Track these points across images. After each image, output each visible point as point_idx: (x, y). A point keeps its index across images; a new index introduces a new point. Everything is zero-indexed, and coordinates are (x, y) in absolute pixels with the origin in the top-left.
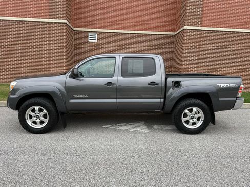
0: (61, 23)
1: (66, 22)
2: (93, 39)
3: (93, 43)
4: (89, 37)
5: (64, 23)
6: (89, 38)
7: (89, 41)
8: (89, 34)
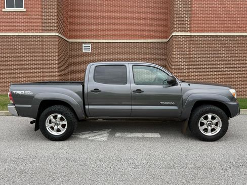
0: (53, 36)
1: (57, 34)
2: (87, 49)
3: (87, 53)
4: (83, 47)
5: (56, 36)
6: (83, 49)
8: (83, 45)
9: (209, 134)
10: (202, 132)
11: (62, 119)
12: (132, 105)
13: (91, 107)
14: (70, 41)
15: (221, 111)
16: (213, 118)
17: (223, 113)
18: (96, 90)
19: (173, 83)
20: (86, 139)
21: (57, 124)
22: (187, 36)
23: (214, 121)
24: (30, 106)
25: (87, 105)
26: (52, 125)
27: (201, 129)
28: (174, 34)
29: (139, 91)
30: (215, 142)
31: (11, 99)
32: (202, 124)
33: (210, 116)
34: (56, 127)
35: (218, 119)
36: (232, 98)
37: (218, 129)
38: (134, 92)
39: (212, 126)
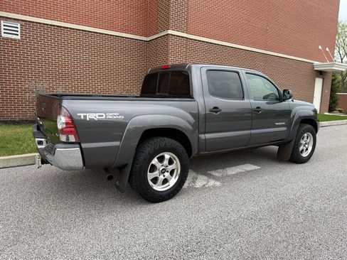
2: (10, 32)
3: (11, 39)
4: (3, 27)
6: (3, 31)
7: (3, 35)
8: (2, 23)
9: (305, 155)
13: (208, 136)
18: (216, 109)
21: (163, 171)
22: (183, 38)
24: (117, 143)
26: (156, 174)
28: (170, 32)
29: (258, 109)
33: (306, 135)
38: (254, 110)
39: (306, 146)
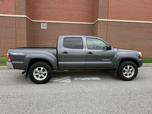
0: (23, 17)
2: (44, 27)
3: (44, 29)
5: (25, 17)
6: (42, 26)
7: (42, 28)
8: (42, 24)
9: (128, 77)
10: (125, 76)
11: (44, 70)
12: (86, 61)
13: (62, 63)
14: (33, 21)
15: (135, 64)
16: (130, 68)
17: (136, 65)
18: (65, 52)
19: (109, 48)
20: (57, 82)
21: (40, 74)
22: (106, 21)
23: (131, 70)
24: (23, 62)
25: (59, 61)
26: (38, 74)
27: (124, 74)
29: (90, 53)
30: (131, 81)
31: (9, 58)
32: (124, 71)
33: (128, 67)
34: (40, 75)
35: (133, 69)
36: (140, 57)
37: (133, 74)
38: (87, 53)
39: (130, 72)
